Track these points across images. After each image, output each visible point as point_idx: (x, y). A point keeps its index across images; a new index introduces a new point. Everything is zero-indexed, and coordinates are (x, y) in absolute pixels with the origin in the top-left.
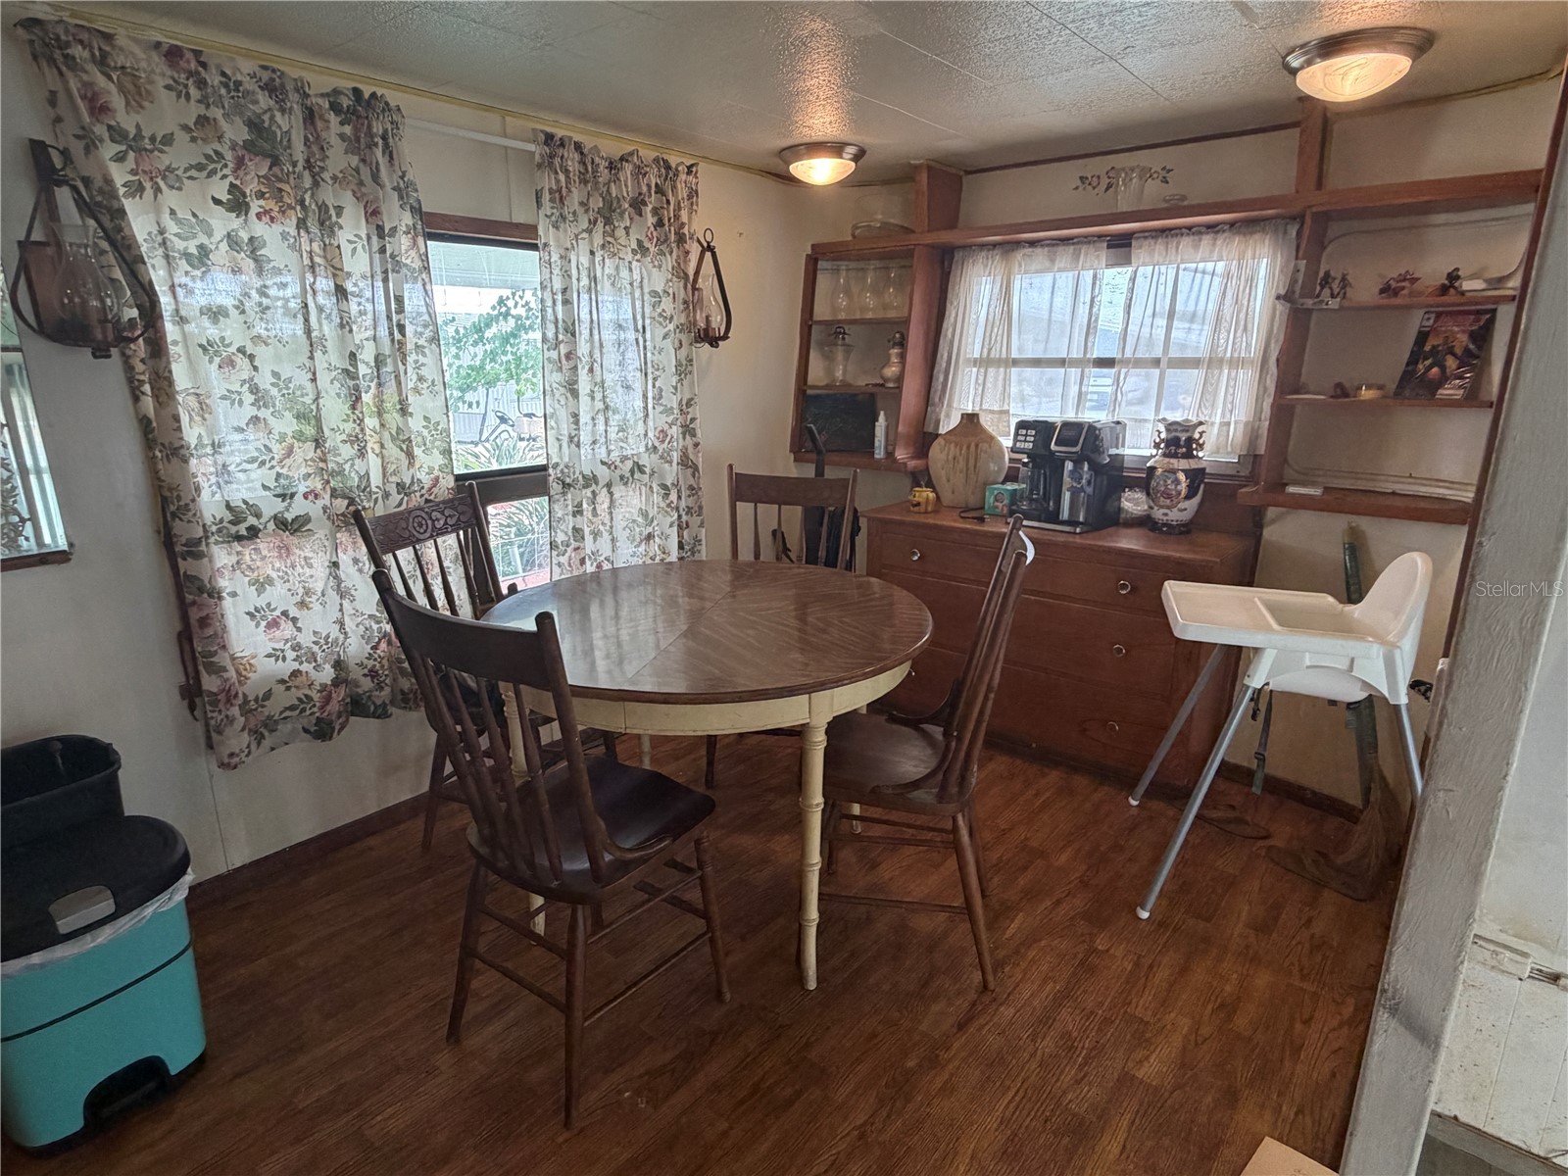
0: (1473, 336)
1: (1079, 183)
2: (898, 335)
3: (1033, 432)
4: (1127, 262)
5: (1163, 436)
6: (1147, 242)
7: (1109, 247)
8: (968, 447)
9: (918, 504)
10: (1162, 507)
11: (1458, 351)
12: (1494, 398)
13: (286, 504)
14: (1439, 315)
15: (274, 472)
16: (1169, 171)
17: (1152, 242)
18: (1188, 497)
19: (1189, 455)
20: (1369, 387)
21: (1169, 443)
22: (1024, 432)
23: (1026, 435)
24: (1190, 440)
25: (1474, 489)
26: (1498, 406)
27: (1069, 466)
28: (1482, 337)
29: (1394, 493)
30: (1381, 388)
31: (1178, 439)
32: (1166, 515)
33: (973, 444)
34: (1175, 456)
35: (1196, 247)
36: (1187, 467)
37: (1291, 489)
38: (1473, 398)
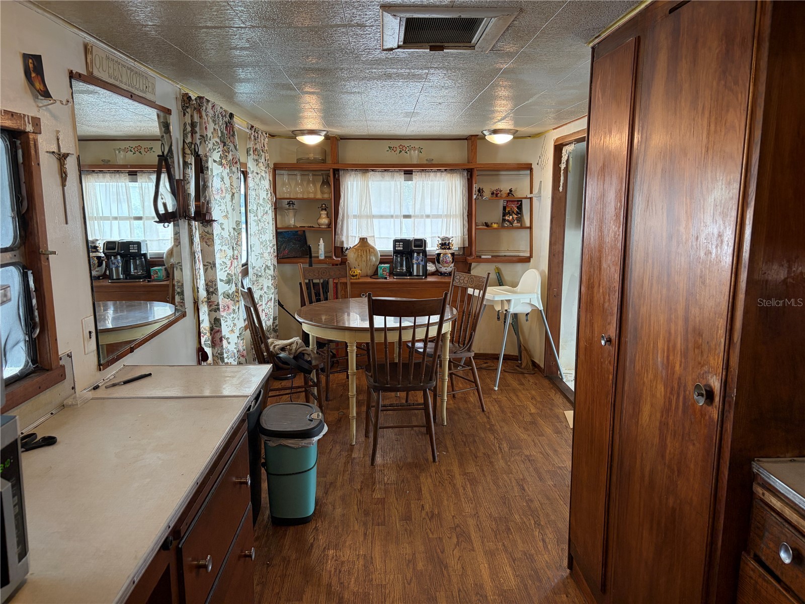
0: (518, 208)
1: (388, 149)
2: (324, 205)
3: (402, 243)
4: (411, 180)
5: (440, 242)
6: (418, 174)
7: (404, 174)
8: (366, 251)
9: (356, 275)
10: (445, 267)
11: (515, 212)
12: (529, 226)
13: (230, 286)
14: (507, 201)
15: (226, 273)
16: (422, 149)
17: (420, 173)
18: (452, 263)
19: (449, 249)
20: (495, 223)
21: (442, 244)
22: (398, 243)
23: (399, 245)
24: (449, 243)
25: (529, 252)
26: (531, 228)
27: (415, 255)
28: (520, 208)
29: (505, 256)
30: (497, 223)
31: (445, 243)
32: (446, 269)
33: (368, 250)
34: (445, 249)
35: (436, 176)
36: (451, 252)
37: (483, 257)
38: (522, 227)
